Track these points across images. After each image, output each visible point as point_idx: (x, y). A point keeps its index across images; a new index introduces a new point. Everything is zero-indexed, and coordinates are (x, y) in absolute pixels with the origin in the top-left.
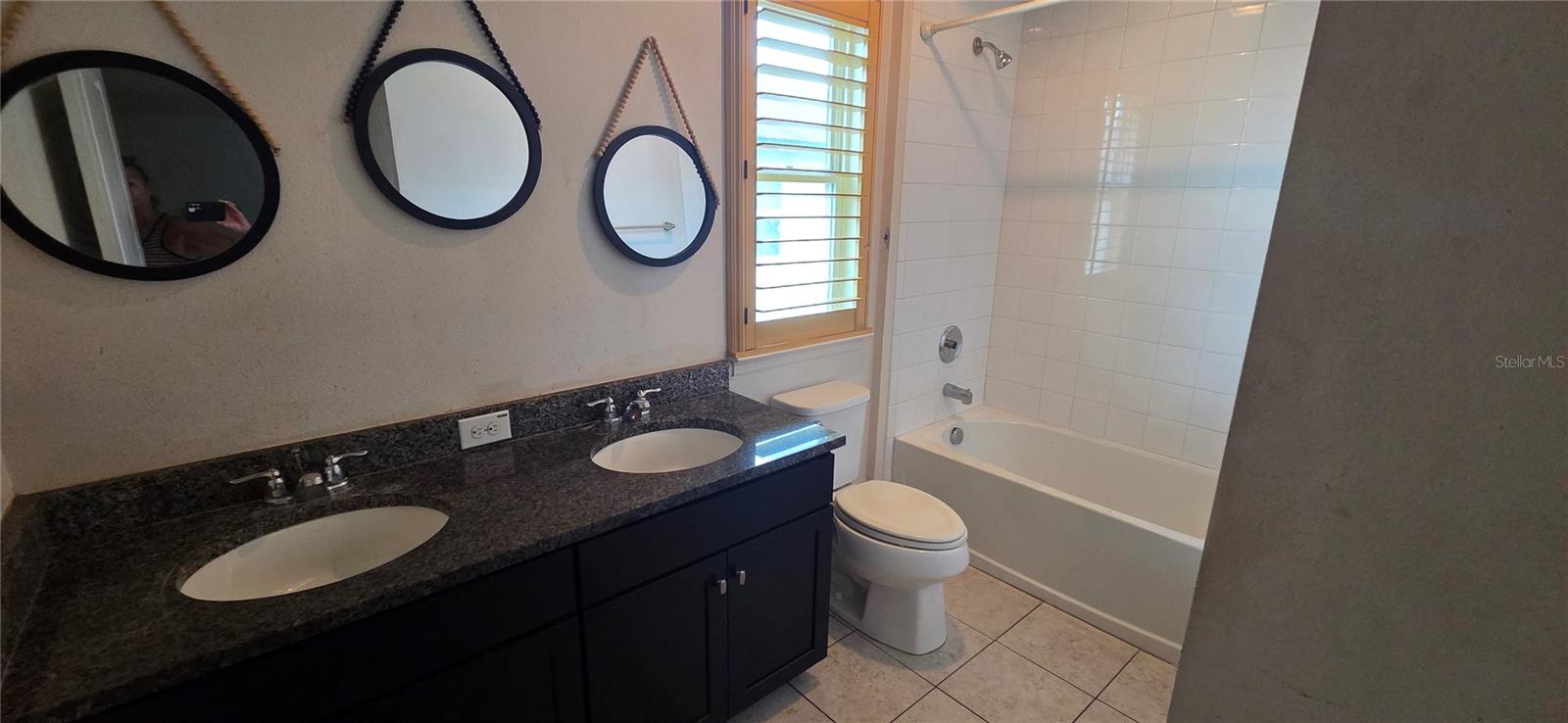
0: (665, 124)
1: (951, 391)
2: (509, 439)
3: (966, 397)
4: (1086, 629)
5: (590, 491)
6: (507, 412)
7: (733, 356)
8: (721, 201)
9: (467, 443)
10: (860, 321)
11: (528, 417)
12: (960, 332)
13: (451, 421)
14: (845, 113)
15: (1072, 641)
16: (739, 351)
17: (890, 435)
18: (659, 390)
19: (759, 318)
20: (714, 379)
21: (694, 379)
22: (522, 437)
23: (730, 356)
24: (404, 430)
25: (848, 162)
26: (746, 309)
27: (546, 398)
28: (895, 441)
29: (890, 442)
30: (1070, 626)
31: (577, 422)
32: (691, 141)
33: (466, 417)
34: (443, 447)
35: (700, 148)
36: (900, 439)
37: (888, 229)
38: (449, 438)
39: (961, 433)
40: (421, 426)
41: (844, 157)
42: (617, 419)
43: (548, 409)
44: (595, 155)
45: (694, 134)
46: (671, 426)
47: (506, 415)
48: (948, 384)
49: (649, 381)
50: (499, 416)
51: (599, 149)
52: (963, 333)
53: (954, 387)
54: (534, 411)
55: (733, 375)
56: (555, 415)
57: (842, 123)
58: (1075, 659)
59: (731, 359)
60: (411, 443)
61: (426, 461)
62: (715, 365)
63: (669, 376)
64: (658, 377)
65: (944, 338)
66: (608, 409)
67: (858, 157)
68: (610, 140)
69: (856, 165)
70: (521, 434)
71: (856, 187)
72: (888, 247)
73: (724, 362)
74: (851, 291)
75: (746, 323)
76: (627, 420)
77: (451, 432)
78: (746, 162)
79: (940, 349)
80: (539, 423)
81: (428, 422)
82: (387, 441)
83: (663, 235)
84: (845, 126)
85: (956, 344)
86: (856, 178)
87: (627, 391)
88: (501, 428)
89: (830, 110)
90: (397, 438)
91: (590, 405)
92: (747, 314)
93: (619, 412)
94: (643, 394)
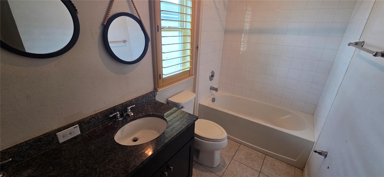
0: (129, 12)
1: (212, 88)
2: (80, 134)
3: (216, 90)
4: (252, 151)
5: (118, 159)
6: (78, 125)
7: (157, 89)
8: (150, 40)
9: (61, 140)
10: (191, 73)
11: (87, 125)
12: (214, 72)
13: (53, 134)
14: (185, 8)
15: (250, 155)
16: (158, 88)
17: (198, 103)
18: (134, 106)
19: (164, 76)
20: (151, 97)
21: (145, 99)
22: (85, 132)
23: (155, 90)
24: (30, 144)
25: (186, 25)
26: (160, 75)
27: (93, 116)
28: (199, 104)
29: (198, 105)
30: (249, 151)
31: (106, 122)
32: (139, 18)
33: (60, 132)
34: (51, 145)
35: (142, 21)
36: (200, 103)
37: (198, 45)
38: (53, 141)
39: (215, 99)
40: (38, 139)
41: (184, 23)
42: (121, 119)
43: (94, 120)
44: (103, 24)
45: (140, 16)
46: (140, 118)
47: (77, 126)
48: (211, 86)
49: (130, 103)
50: (74, 128)
51: (104, 21)
52: (215, 73)
53: (213, 87)
54: (89, 122)
55: (156, 95)
56: (97, 121)
57: (184, 12)
58: (252, 161)
59: (156, 90)
60: (35, 147)
61: (43, 152)
62: (151, 93)
63: (137, 99)
64: (133, 101)
65: (211, 74)
66: (117, 116)
67: (190, 23)
68: (108, 18)
69: (189, 26)
70: (84, 131)
71: (189, 33)
72: (198, 51)
73: (154, 91)
74: (188, 65)
75: (160, 79)
76: (125, 118)
77: (53, 139)
78: (158, 26)
79: (210, 77)
80: (91, 126)
81: (42, 138)
82: (22, 150)
83: (123, 44)
84: (185, 13)
85: (213, 76)
86: (189, 30)
87: (123, 108)
88: (76, 131)
89: (180, 7)
90: (27, 148)
91: (111, 116)
92: (160, 76)
93: (122, 116)
94: (129, 108)
